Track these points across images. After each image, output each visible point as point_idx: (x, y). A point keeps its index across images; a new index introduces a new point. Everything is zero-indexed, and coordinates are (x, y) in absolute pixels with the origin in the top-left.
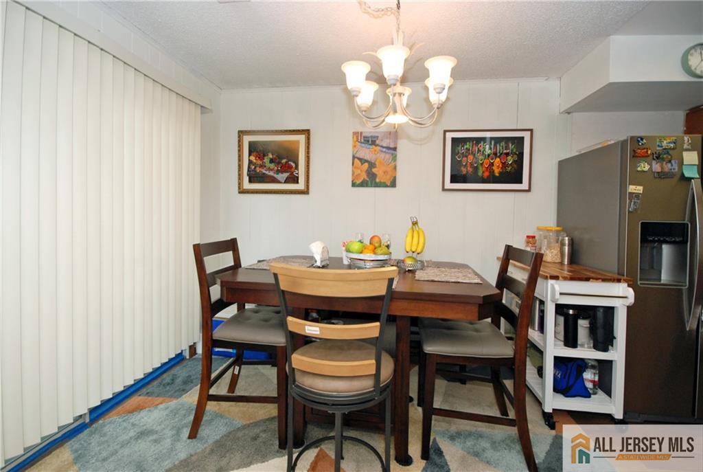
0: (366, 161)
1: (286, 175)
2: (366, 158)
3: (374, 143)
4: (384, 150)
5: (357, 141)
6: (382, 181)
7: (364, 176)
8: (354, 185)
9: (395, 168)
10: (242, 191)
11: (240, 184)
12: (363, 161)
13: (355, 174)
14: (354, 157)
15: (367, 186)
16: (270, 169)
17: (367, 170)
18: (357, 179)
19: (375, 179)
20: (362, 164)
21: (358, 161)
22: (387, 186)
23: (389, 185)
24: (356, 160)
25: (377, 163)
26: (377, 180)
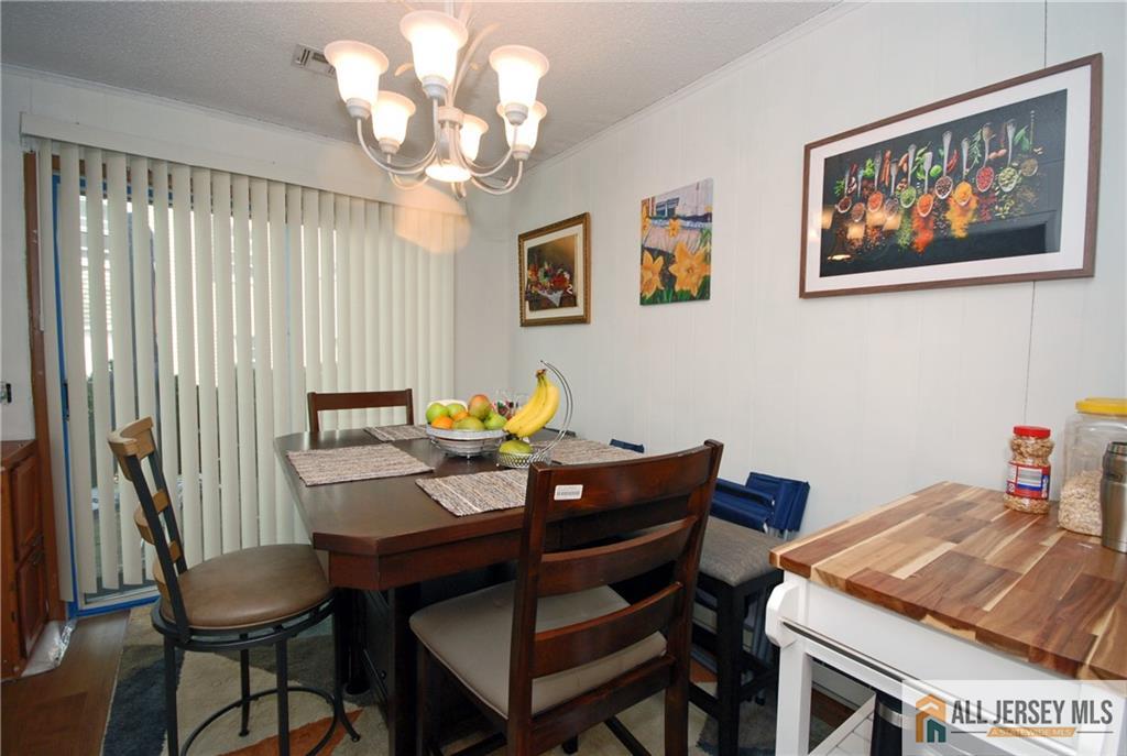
0: (661, 253)
1: (559, 294)
2: (660, 248)
3: (672, 215)
4: (688, 223)
5: (648, 216)
6: (684, 288)
7: (657, 283)
8: (643, 302)
9: (707, 258)
10: (526, 324)
11: (522, 314)
12: (655, 253)
13: (645, 281)
14: (643, 249)
15: (662, 302)
16: (544, 288)
17: (662, 270)
18: (648, 290)
19: (673, 287)
20: (654, 260)
21: (649, 256)
22: (692, 299)
23: (695, 295)
24: (647, 253)
25: (676, 254)
26: (677, 288)
